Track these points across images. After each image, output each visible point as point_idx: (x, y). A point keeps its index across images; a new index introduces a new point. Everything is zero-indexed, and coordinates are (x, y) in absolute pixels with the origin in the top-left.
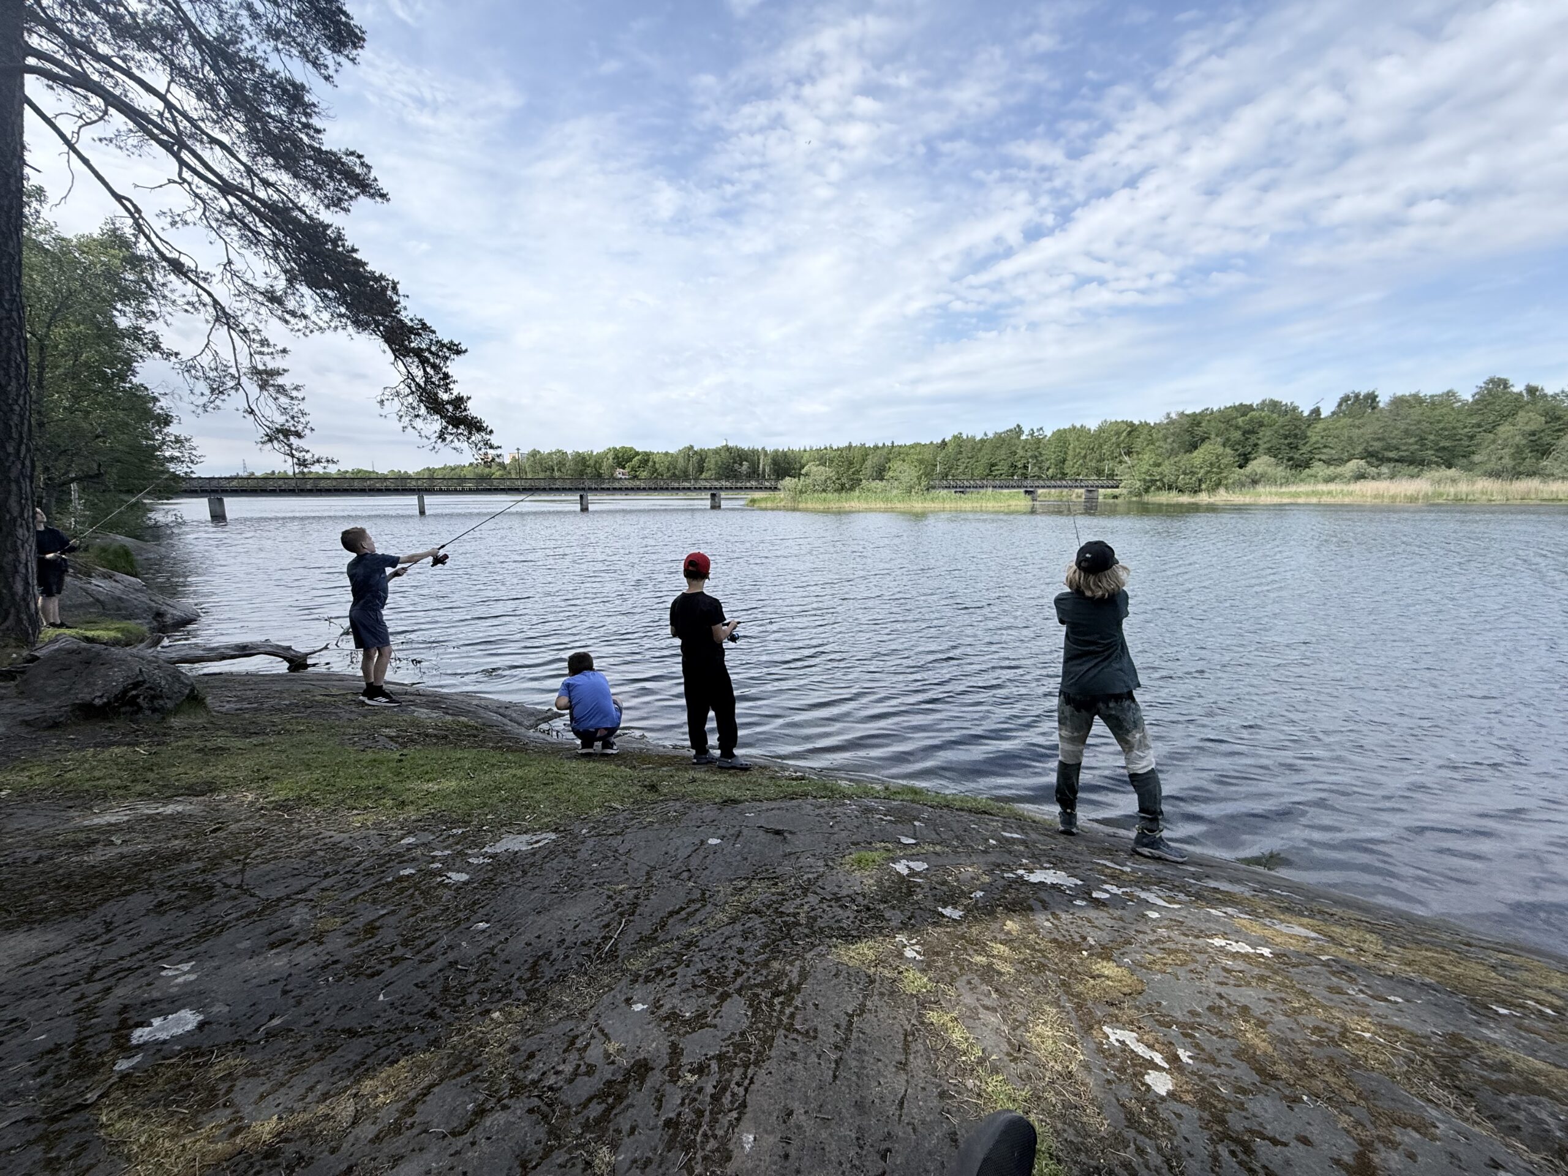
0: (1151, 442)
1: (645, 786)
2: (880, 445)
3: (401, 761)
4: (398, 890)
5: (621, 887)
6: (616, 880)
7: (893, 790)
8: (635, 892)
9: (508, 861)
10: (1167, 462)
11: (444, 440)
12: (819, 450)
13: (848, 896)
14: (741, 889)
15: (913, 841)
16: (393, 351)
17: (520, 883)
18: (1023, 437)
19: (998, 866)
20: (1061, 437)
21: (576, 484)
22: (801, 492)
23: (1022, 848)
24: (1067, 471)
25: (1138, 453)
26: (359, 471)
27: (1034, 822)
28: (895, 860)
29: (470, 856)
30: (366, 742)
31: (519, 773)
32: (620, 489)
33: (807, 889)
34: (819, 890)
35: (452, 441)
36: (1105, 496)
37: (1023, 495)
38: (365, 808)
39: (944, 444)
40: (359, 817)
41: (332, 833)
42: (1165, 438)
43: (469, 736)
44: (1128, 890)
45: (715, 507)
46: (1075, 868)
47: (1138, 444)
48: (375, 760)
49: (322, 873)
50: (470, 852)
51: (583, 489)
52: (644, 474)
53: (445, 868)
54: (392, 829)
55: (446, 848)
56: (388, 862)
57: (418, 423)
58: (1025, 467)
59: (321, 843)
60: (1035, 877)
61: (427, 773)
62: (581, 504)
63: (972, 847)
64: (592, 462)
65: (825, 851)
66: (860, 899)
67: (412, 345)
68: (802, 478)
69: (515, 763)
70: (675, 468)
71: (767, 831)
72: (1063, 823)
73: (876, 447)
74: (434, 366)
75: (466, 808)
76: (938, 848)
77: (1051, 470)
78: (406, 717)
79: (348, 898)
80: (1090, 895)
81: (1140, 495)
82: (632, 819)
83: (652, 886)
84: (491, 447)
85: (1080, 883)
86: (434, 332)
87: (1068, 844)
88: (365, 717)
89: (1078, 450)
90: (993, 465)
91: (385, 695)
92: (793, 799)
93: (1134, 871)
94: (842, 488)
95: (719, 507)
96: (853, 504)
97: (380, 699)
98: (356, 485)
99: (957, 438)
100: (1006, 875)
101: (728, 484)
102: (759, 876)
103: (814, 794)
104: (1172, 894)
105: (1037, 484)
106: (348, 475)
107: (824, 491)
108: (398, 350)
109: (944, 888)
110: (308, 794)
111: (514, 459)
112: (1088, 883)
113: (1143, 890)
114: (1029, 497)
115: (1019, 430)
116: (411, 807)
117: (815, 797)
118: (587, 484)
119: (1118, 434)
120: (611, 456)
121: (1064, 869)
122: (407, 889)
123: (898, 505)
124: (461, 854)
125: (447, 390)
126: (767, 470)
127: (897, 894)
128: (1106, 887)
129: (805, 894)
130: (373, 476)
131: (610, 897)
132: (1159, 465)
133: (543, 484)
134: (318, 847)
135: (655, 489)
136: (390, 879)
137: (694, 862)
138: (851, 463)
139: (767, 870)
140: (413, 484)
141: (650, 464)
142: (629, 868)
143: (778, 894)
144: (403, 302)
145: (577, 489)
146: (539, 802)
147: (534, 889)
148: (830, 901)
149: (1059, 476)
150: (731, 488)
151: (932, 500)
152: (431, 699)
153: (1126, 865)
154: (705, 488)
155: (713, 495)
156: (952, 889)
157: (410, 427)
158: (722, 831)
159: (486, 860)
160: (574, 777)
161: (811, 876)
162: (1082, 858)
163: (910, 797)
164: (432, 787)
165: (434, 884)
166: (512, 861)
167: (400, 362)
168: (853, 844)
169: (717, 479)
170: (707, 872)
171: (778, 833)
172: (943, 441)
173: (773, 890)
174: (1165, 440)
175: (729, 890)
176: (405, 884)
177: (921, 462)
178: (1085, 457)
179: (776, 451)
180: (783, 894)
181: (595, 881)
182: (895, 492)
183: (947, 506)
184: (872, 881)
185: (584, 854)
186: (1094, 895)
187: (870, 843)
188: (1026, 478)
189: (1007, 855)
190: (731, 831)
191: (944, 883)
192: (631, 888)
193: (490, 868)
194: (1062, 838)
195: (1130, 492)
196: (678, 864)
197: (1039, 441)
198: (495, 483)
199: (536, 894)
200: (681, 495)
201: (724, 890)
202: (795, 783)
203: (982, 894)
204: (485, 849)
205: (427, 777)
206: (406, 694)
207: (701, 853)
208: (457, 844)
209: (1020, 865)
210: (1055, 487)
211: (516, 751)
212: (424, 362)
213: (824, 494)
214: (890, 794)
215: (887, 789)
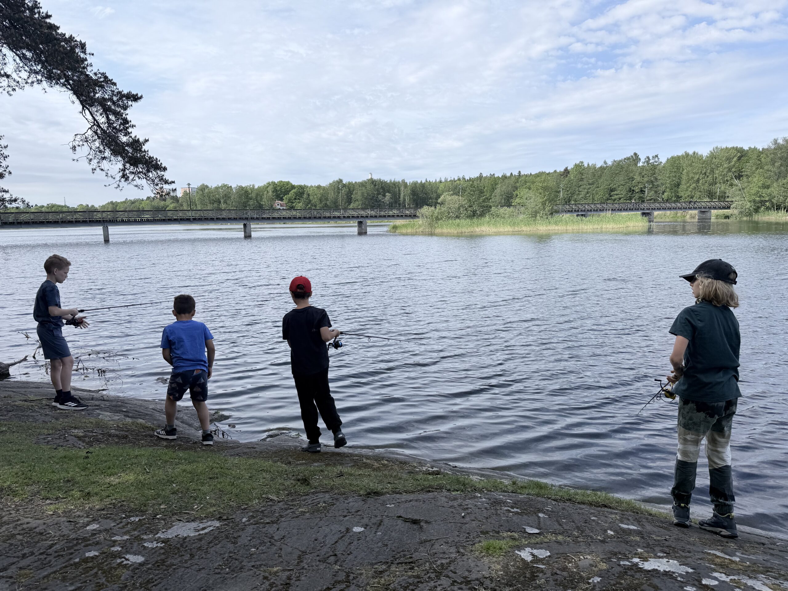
0: (760, 166)
1: (299, 480)
2: (508, 175)
3: (87, 457)
4: (84, 569)
5: (275, 569)
6: (270, 563)
7: (520, 484)
8: (287, 573)
9: (179, 546)
10: (775, 185)
11: (127, 179)
12: (452, 181)
13: (477, 579)
14: (381, 572)
15: (536, 531)
16: (81, 102)
17: (188, 565)
18: (640, 164)
19: (615, 554)
20: (675, 162)
21: (240, 214)
22: (437, 219)
23: (638, 539)
24: (681, 194)
25: (748, 176)
26: (53, 206)
27: (650, 515)
28: (520, 548)
29: (145, 540)
30: (58, 441)
31: (189, 468)
32: (279, 219)
33: (440, 573)
34: (451, 575)
35: (133, 180)
36: (717, 216)
37: (640, 217)
38: (57, 499)
39: (566, 171)
40: (52, 507)
41: (29, 520)
42: (773, 162)
43: (146, 436)
44: (736, 577)
45: (362, 233)
46: (686, 557)
47: (748, 168)
48: (65, 457)
49: (20, 554)
50: (145, 537)
51: (247, 219)
52: (299, 205)
53: (124, 551)
54: (79, 516)
55: (125, 533)
56: (76, 545)
57: (105, 164)
58: (642, 191)
59: (19, 528)
60: (649, 565)
61: (109, 468)
62: (245, 232)
63: (591, 537)
64: (253, 195)
65: (457, 539)
66: (487, 582)
67: (97, 95)
68: (438, 207)
69: (185, 459)
70: (327, 199)
71: (406, 520)
72: (677, 516)
73: (504, 177)
74: (116, 114)
75: (143, 499)
76: (560, 538)
77: (666, 194)
78: (92, 420)
79: (41, 576)
80: (700, 581)
81: (750, 215)
82: (286, 509)
83: (303, 568)
84: (166, 182)
85: (690, 570)
86: (115, 84)
87: (681, 535)
88: (57, 419)
89: (691, 175)
90: (612, 190)
91: (73, 399)
92: (429, 491)
93: (742, 560)
94: (473, 215)
95: (366, 233)
96: (483, 228)
97: (70, 403)
98: (51, 218)
99: (579, 167)
100: (622, 563)
101: (373, 213)
102: (398, 561)
103: (448, 487)
104: (777, 582)
105: (653, 206)
106: (43, 210)
107: (457, 217)
108: (86, 101)
109: (565, 574)
110: (9, 487)
111: (186, 194)
112: (698, 571)
113: (750, 578)
114: (646, 219)
115: (636, 158)
116: (95, 498)
117: (449, 490)
118: (250, 214)
119: (729, 159)
120: (270, 189)
121: (675, 558)
122: (92, 568)
123: (524, 228)
124: (138, 539)
125: (127, 134)
126: (407, 201)
127: (522, 579)
128: (716, 574)
129: (438, 577)
130: (65, 209)
131: (265, 578)
132: (768, 187)
133: (211, 215)
134: (17, 532)
135: (310, 218)
136: (77, 560)
137: (341, 548)
138: (481, 192)
139: (405, 555)
140: (98, 216)
141: (305, 196)
142: (283, 553)
143: (414, 576)
144: (90, 59)
145: (241, 219)
146: (205, 494)
147: (200, 570)
148: (461, 583)
149: (674, 199)
150: (376, 217)
151: (556, 223)
152: (114, 403)
153: (735, 555)
154: (353, 217)
155: (360, 223)
156: (572, 575)
157: (98, 169)
158: (365, 521)
159: (159, 545)
160: (235, 472)
161: (444, 561)
162: (694, 548)
163: (536, 491)
164: (114, 480)
165: (114, 565)
166: (182, 545)
167: (87, 111)
168: (482, 532)
169: (363, 209)
170: (350, 557)
171: (415, 522)
172: (566, 170)
173: (410, 573)
174: (773, 164)
175: (371, 573)
176: (90, 565)
177: (545, 189)
178: (698, 181)
179: (415, 184)
180: (418, 577)
181: (253, 564)
182: (521, 217)
183: (570, 228)
184: (499, 567)
185: (244, 539)
186: (704, 582)
187: (498, 532)
188: (643, 201)
189: (623, 545)
190: (374, 520)
191: (565, 569)
192: (284, 570)
193: (162, 551)
194: (676, 531)
195: (741, 213)
196: (325, 549)
197: (654, 168)
198: (170, 214)
199: (203, 574)
200: (332, 223)
201: (366, 573)
202: (431, 477)
203: (599, 579)
204: (158, 535)
205: (109, 471)
206: (92, 399)
207: (347, 539)
208: (135, 530)
209: (636, 554)
210: (670, 209)
211: (186, 449)
212: (106, 110)
213: (458, 221)
214: (516, 488)
215: (514, 483)
